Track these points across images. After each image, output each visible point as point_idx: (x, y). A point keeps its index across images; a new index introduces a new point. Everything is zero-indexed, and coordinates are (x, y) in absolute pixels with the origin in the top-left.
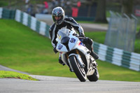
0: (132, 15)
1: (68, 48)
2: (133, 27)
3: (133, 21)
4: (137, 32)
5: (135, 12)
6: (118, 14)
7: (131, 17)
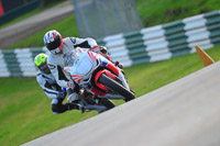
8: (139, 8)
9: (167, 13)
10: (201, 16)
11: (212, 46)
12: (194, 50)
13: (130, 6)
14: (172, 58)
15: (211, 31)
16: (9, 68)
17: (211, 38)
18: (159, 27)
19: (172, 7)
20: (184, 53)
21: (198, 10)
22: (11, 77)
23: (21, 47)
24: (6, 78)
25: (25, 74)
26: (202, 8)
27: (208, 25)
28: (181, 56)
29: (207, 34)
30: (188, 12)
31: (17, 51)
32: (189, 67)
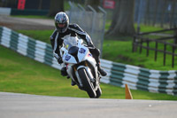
0: (100, 8)
1: (77, 59)
2: (101, 23)
3: (101, 15)
4: (106, 30)
5: (103, 3)
6: (79, 5)
7: (98, 10)
8: (104, 45)
9: (119, 56)
10: (138, 68)
11: (135, 89)
12: (124, 86)
13: (99, 41)
14: (109, 84)
15: (140, 79)
16: (11, 43)
17: (138, 83)
18: (110, 62)
19: (124, 54)
20: (117, 84)
21: (138, 64)
22: (9, 49)
23: (24, 34)
24: (6, 48)
25: (19, 51)
26: (141, 63)
27: (139, 75)
28: (115, 86)
29: (136, 80)
30: (132, 62)
31: (20, 35)
32: (116, 95)
